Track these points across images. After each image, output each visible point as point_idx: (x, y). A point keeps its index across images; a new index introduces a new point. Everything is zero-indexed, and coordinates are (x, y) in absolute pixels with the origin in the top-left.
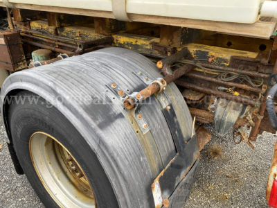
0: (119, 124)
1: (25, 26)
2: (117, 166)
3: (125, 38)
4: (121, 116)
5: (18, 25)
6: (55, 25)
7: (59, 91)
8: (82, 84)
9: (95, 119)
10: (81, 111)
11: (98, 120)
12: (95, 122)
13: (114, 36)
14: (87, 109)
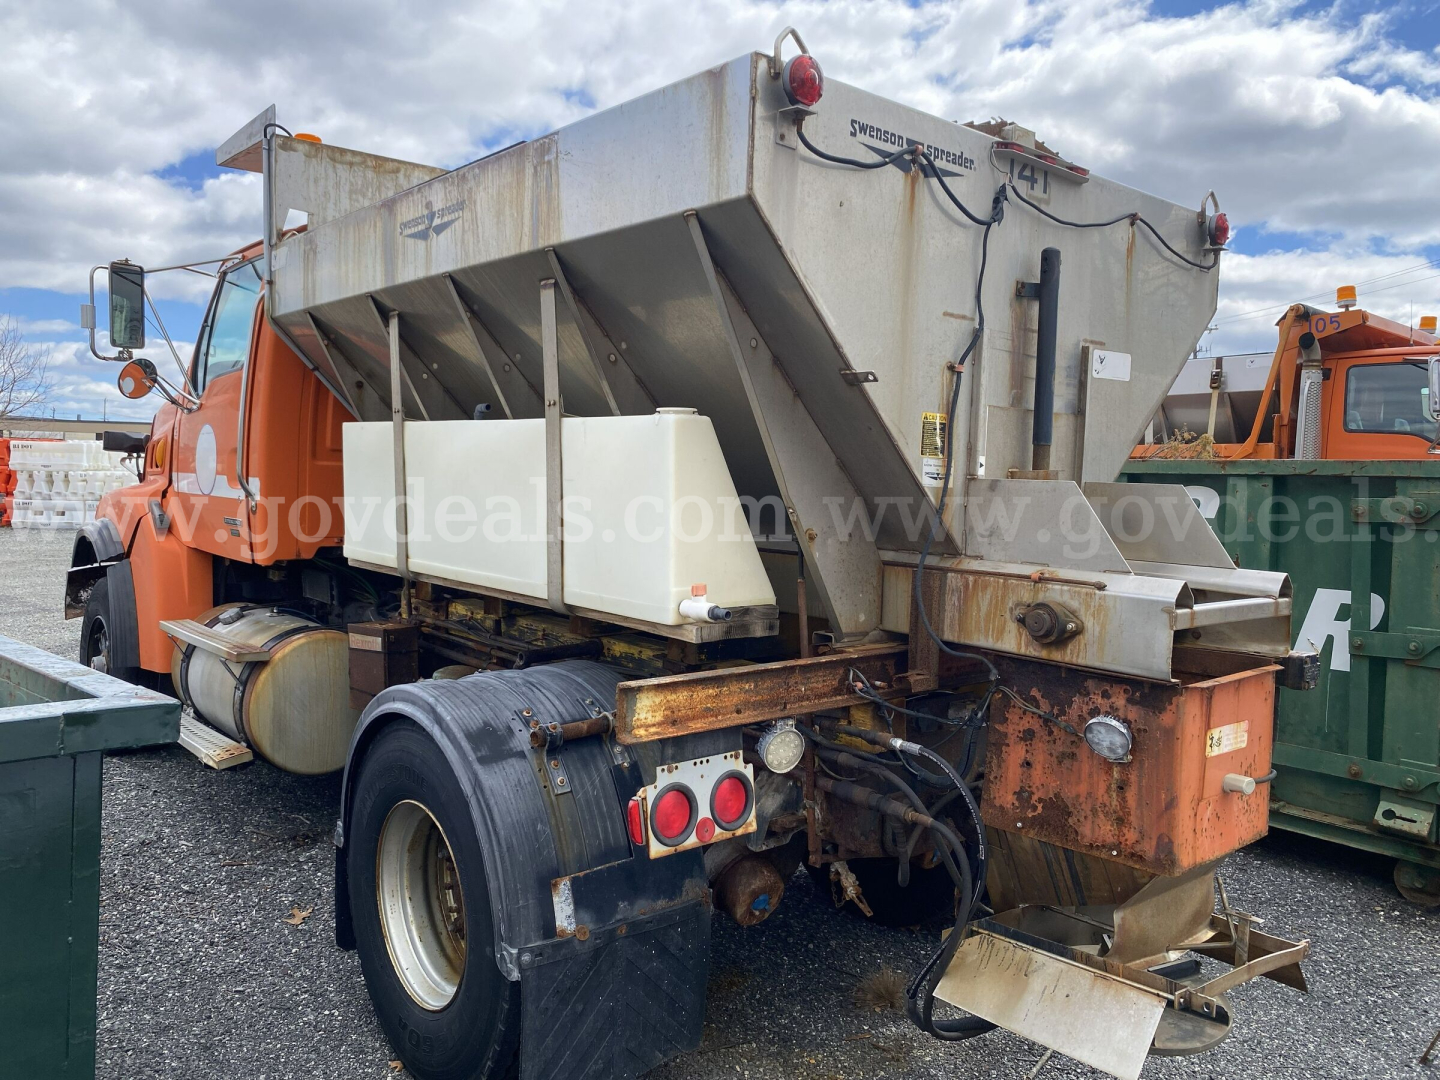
0: (513, 765)
1: (437, 610)
2: (492, 820)
3: (622, 644)
4: (522, 755)
5: (422, 609)
6: (497, 613)
7: (440, 709)
8: (476, 705)
9: (475, 749)
10: (460, 736)
11: (480, 751)
12: (475, 753)
13: (605, 641)
14: (469, 736)
